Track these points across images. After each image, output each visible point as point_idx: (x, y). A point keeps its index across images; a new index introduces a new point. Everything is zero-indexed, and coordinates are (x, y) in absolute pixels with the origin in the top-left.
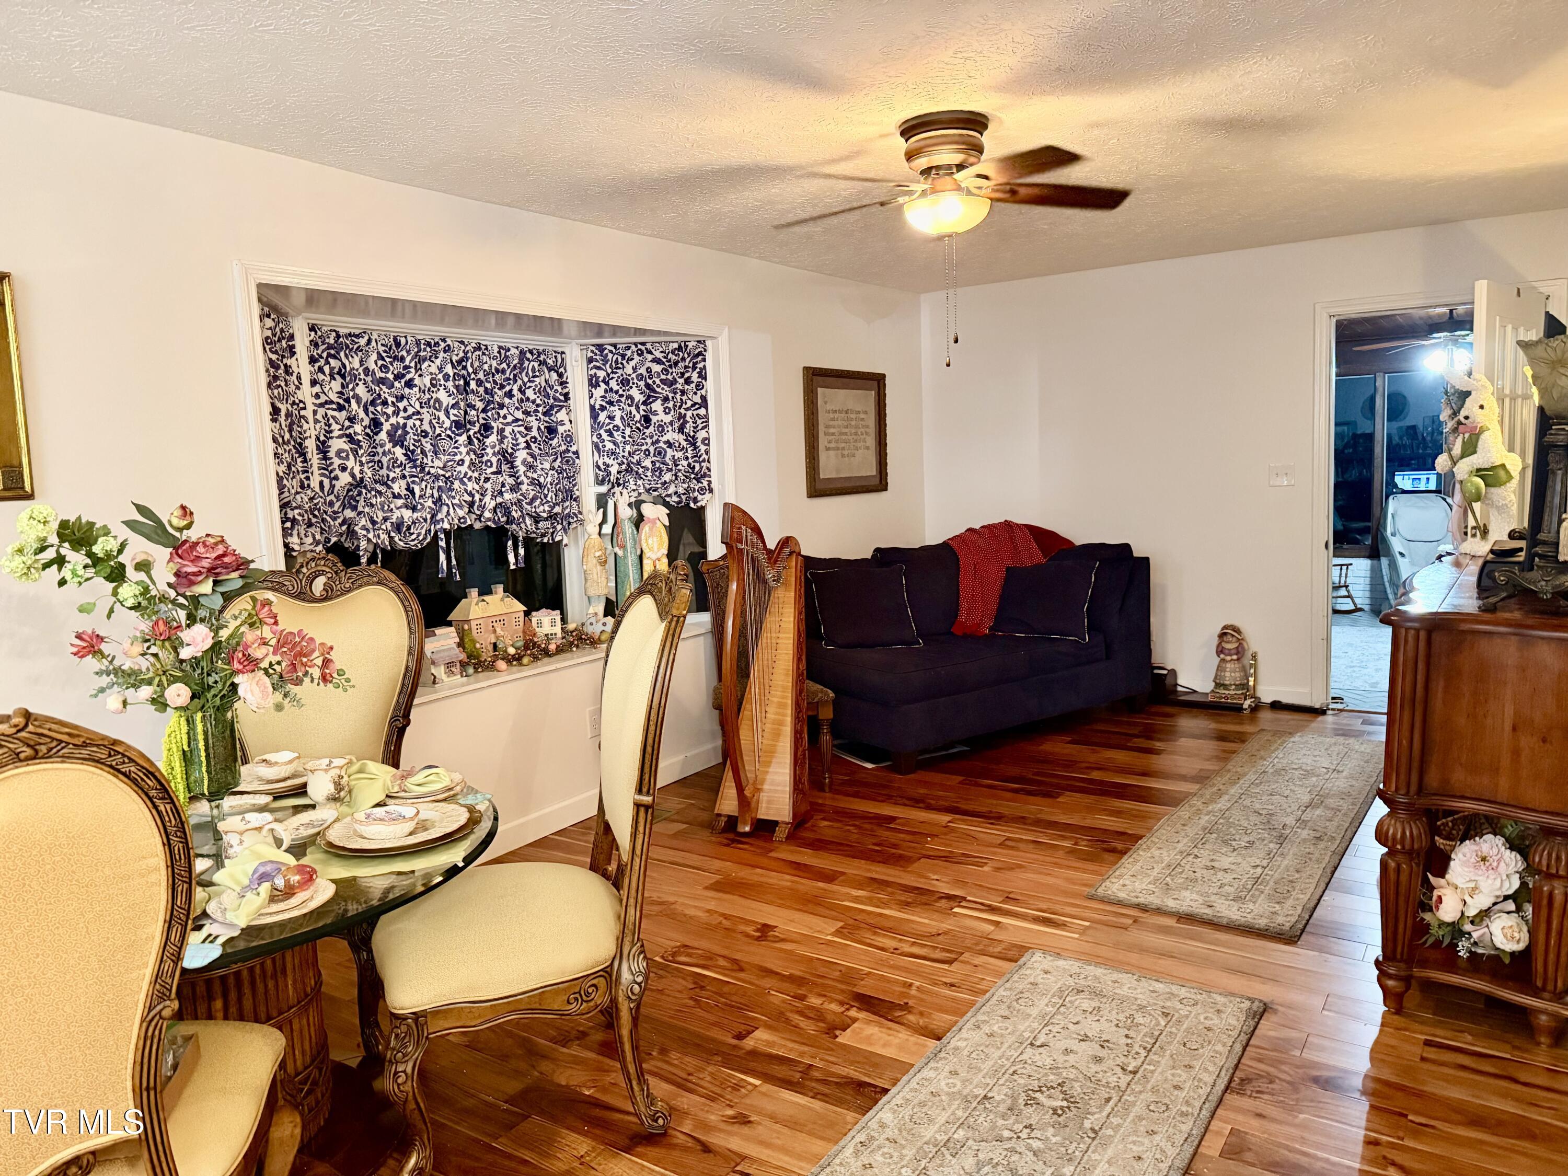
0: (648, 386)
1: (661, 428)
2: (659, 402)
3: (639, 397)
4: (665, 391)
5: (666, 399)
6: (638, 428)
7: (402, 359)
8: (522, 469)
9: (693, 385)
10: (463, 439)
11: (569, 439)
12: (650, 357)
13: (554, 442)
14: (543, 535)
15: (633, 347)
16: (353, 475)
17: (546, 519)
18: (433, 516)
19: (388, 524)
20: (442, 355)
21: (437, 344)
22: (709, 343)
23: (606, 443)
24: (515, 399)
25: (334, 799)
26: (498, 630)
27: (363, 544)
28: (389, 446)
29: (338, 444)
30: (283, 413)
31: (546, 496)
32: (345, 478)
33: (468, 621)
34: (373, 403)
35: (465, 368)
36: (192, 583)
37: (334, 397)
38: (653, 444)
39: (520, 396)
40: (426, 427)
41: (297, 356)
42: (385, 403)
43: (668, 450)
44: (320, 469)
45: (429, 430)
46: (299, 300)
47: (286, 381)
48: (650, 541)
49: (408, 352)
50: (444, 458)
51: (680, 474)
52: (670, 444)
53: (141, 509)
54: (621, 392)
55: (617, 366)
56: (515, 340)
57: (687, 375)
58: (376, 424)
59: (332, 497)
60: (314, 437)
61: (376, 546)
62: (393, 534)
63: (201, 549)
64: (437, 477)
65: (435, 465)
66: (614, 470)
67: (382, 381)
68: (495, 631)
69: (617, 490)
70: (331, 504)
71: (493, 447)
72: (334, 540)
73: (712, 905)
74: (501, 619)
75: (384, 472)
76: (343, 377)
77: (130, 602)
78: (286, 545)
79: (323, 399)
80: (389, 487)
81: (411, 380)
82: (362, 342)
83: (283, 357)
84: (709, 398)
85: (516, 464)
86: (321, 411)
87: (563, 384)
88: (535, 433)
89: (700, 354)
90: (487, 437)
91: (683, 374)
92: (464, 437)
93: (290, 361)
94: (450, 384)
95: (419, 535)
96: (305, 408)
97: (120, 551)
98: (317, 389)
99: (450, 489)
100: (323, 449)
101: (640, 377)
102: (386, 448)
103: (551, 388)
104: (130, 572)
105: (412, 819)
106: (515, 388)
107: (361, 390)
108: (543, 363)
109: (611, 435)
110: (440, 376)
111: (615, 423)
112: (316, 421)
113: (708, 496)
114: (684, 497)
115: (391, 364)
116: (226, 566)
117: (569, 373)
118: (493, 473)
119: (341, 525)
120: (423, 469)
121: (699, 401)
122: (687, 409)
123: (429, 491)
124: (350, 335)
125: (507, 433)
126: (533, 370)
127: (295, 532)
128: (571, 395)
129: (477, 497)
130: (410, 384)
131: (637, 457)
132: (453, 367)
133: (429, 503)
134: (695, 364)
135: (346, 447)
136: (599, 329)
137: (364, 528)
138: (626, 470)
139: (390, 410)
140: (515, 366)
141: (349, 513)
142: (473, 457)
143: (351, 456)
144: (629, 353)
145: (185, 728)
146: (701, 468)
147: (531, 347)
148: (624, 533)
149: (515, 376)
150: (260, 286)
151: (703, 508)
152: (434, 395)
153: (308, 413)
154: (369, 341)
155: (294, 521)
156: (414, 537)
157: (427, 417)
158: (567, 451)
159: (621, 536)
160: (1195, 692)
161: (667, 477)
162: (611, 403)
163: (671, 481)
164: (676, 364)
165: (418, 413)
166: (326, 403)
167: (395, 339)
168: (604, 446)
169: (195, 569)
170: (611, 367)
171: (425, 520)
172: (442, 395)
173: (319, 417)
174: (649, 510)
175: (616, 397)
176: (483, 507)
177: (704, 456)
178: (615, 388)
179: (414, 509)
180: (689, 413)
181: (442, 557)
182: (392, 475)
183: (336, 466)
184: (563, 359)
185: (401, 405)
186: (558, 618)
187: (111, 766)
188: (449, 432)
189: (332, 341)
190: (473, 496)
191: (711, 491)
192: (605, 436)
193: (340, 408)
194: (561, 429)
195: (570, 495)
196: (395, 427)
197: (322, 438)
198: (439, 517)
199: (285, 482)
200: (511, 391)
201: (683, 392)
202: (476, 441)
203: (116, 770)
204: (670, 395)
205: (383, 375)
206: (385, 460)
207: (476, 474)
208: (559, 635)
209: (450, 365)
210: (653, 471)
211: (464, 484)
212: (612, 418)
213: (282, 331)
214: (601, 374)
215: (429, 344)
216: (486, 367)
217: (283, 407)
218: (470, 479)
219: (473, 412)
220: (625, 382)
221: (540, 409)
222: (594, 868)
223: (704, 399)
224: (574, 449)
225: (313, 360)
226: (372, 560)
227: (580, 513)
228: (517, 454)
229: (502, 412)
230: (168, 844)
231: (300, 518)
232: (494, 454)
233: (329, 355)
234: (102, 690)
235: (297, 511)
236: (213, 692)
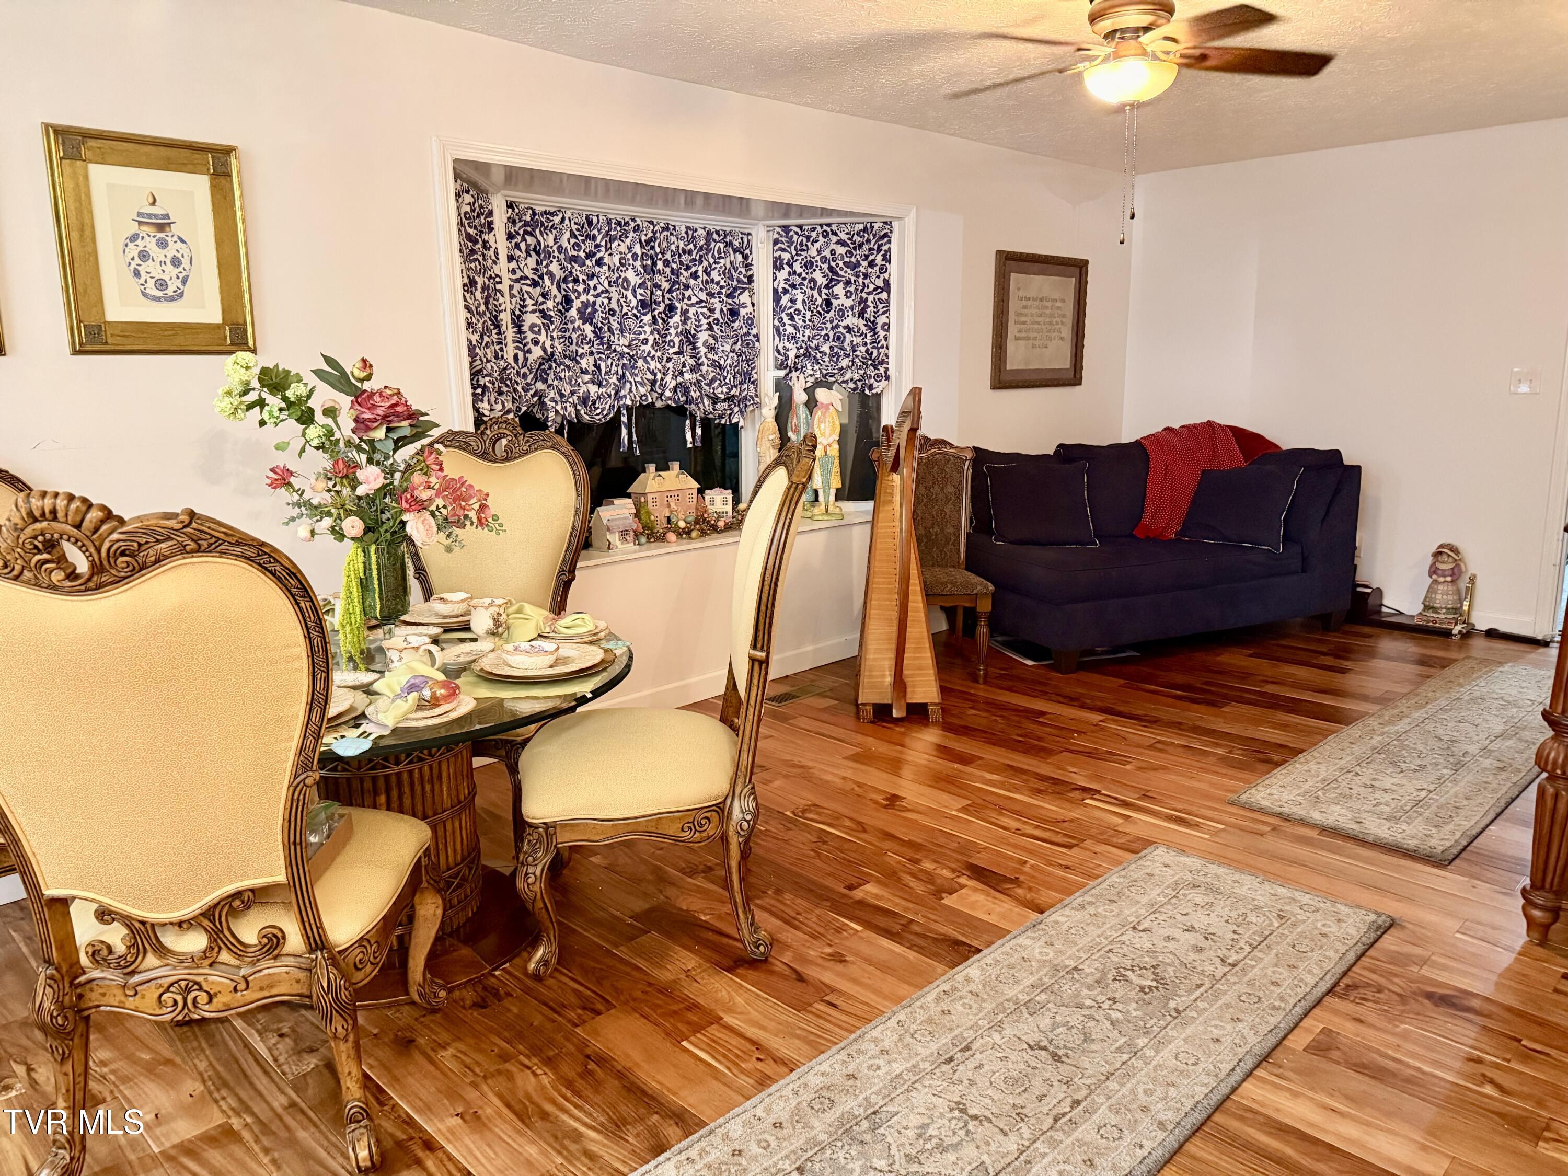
0: (831, 269)
1: (842, 312)
2: (841, 285)
3: (821, 280)
4: (847, 274)
5: (848, 283)
6: (819, 312)
7: (594, 238)
8: (703, 350)
9: (877, 268)
10: (647, 318)
11: (750, 322)
12: (835, 239)
13: (736, 325)
14: (720, 417)
15: (819, 228)
16: (544, 350)
17: (724, 401)
18: (617, 393)
19: (575, 398)
20: (631, 234)
21: (627, 224)
22: (895, 224)
23: (787, 327)
24: (700, 280)
25: (493, 634)
26: (672, 505)
27: (552, 415)
28: (578, 323)
29: (531, 319)
30: (479, 286)
31: (725, 378)
32: (537, 352)
33: (645, 494)
34: (565, 280)
35: (653, 248)
36: (368, 429)
37: (529, 273)
38: (832, 328)
39: (705, 277)
40: (614, 305)
41: (496, 231)
42: (576, 281)
43: (848, 335)
44: (514, 342)
45: (617, 309)
46: (498, 177)
47: (483, 255)
48: (822, 426)
49: (599, 231)
50: (630, 336)
51: (857, 360)
52: (849, 329)
53: (329, 360)
54: (804, 275)
55: (802, 248)
56: (703, 221)
57: (871, 258)
58: (567, 301)
59: (525, 370)
60: (509, 311)
61: (564, 417)
62: (579, 407)
63: (377, 398)
64: (622, 355)
65: (621, 342)
66: (792, 354)
67: (574, 259)
68: (669, 506)
69: (794, 374)
70: (525, 376)
71: (677, 328)
72: (524, 409)
73: (848, 774)
74: (675, 494)
75: (573, 348)
76: (538, 253)
77: (315, 442)
78: (476, 410)
79: (519, 274)
80: (578, 363)
81: (601, 258)
82: (557, 219)
83: (482, 232)
84: (891, 282)
85: (698, 345)
86: (517, 286)
87: (748, 266)
88: (717, 315)
89: (885, 235)
90: (671, 317)
91: (867, 257)
92: (649, 316)
93: (485, 237)
94: (638, 264)
95: (603, 410)
96: (501, 283)
97: (309, 397)
98: (513, 265)
99: (634, 367)
100: (517, 322)
101: (824, 260)
102: (576, 325)
103: (736, 269)
104: (319, 417)
105: (551, 653)
106: (701, 269)
107: (554, 267)
108: (729, 244)
109: (792, 319)
110: (629, 256)
111: (797, 307)
112: (512, 296)
113: (884, 383)
114: (859, 384)
115: (583, 242)
116: (398, 415)
117: (754, 255)
118: (675, 353)
119: (533, 396)
120: (609, 347)
121: (882, 285)
122: (869, 293)
123: (614, 368)
124: (545, 212)
125: (690, 314)
126: (719, 252)
127: (486, 398)
128: (755, 278)
129: (659, 376)
130: (599, 263)
131: (815, 342)
132: (642, 246)
133: (614, 380)
134: (879, 246)
135: (539, 322)
136: (786, 209)
137: (553, 400)
138: (804, 355)
139: (581, 288)
140: (701, 247)
141: (540, 386)
142: (657, 336)
143: (543, 331)
144: (814, 234)
145: (361, 558)
146: (879, 354)
147: (718, 228)
148: (798, 417)
149: (701, 257)
150: (456, 161)
151: (878, 396)
152: (623, 275)
153: (504, 287)
154: (563, 219)
155: (485, 388)
156: (599, 411)
157: (615, 296)
158: (748, 334)
159: (795, 420)
160: (1401, 613)
161: (845, 363)
162: (793, 286)
163: (848, 367)
164: (860, 246)
165: (607, 291)
166: (521, 278)
167: (587, 218)
168: (785, 330)
169: (371, 416)
170: (796, 249)
171: (610, 396)
172: (630, 275)
173: (515, 292)
174: (821, 394)
175: (799, 280)
176: (663, 386)
177: (883, 342)
178: (799, 270)
179: (600, 385)
180: (871, 298)
181: (624, 432)
182: (580, 351)
183: (529, 340)
184: (749, 241)
185: (592, 283)
186: (730, 497)
187: (260, 564)
188: (635, 311)
189: (528, 219)
190: (655, 375)
191: (887, 378)
192: (786, 319)
193: (535, 284)
194: (743, 312)
195: (747, 377)
196: (585, 305)
197: (517, 312)
198: (622, 393)
199: (477, 350)
200: (696, 272)
201: (866, 276)
202: (660, 321)
203: (264, 568)
204: (853, 279)
205: (575, 253)
206: (574, 336)
207: (659, 354)
208: (730, 514)
209: (638, 245)
210: (831, 356)
211: (646, 362)
212: (793, 301)
213: (481, 207)
214: (786, 256)
215: (619, 224)
216: (673, 247)
217: (480, 281)
218: (653, 358)
219: (659, 293)
220: (808, 265)
221: (724, 291)
222: (724, 720)
223: (887, 283)
224: (754, 331)
225: (510, 237)
226: (559, 431)
227: (757, 396)
228: (699, 335)
229: (687, 293)
230: (308, 637)
231: (490, 385)
232: (677, 334)
233: (526, 232)
234: (293, 519)
235: (487, 379)
236: (385, 527)
